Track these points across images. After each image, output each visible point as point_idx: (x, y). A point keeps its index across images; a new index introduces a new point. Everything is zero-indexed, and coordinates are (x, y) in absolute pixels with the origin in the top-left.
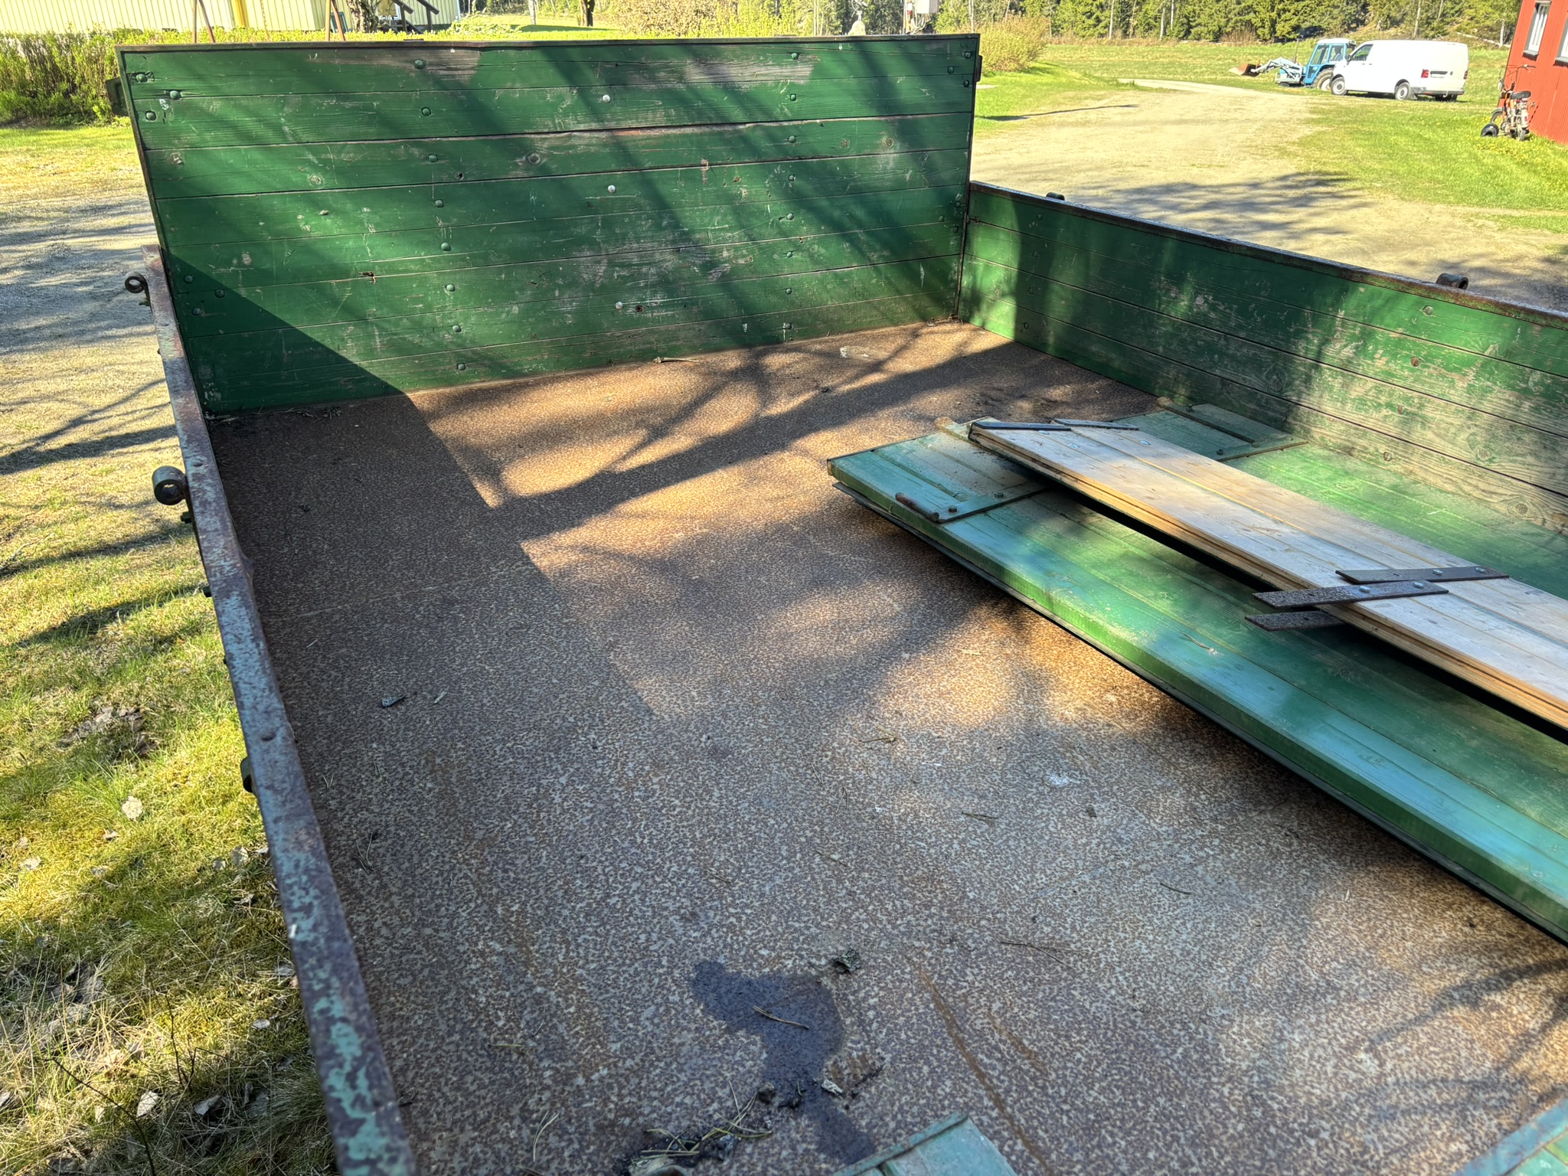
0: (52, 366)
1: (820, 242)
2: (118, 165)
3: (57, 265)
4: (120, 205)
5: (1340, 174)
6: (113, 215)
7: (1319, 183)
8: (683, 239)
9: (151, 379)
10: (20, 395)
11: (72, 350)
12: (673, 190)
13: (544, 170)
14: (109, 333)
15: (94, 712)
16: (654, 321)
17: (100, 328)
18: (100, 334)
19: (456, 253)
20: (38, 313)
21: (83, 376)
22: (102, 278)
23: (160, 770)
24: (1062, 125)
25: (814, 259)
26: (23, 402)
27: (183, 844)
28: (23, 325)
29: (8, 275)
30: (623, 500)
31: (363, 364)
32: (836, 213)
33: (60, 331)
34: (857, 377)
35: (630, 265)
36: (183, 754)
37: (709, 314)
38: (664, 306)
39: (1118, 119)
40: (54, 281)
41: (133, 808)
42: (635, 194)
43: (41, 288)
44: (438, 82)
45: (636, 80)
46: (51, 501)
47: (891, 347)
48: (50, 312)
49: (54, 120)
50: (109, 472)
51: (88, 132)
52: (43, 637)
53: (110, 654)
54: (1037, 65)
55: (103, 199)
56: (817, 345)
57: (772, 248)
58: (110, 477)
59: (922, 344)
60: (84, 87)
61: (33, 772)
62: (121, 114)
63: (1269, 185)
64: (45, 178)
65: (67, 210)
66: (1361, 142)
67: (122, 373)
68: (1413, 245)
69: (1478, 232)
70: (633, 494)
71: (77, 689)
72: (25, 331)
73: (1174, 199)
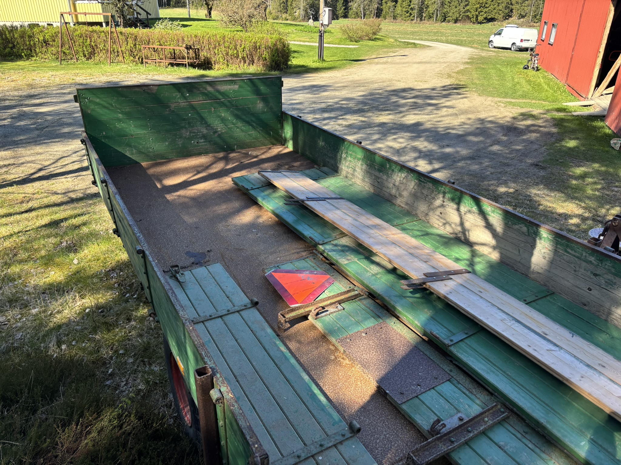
0: (29, 153)
1: (244, 126)
2: (35, 78)
3: (22, 117)
4: (39, 95)
5: (464, 85)
6: (37, 99)
7: (455, 89)
8: (208, 126)
9: (60, 156)
10: (21, 162)
11: (34, 147)
12: (205, 115)
13: (173, 111)
14: (45, 141)
15: (61, 243)
16: (202, 145)
17: (41, 140)
18: (42, 142)
19: (152, 131)
20: (20, 135)
21: (39, 156)
22: (38, 122)
23: (81, 255)
24: (377, 63)
25: (242, 131)
26: (23, 163)
27: (88, 269)
28: (15, 139)
29: (6, 121)
30: (188, 187)
31: (131, 156)
32: (247, 119)
33: (29, 141)
34: (250, 159)
35: (195, 133)
36: (86, 251)
37: (215, 143)
38: (204, 142)
39: (398, 61)
40: (22, 123)
41: (76, 262)
42: (196, 116)
43: (18, 126)
44: (148, 93)
45: (195, 90)
46: (38, 192)
47: (262, 152)
48: (24, 135)
49: (7, 58)
50: (53, 184)
51: (20, 63)
52: (45, 226)
53: (63, 230)
54: (378, 37)
55: (33, 92)
56: (244, 151)
57: (231, 128)
58: (54, 186)
59: (270, 151)
60: (18, 46)
61: (49, 255)
62: (32, 56)
63: (438, 89)
64: (9, 83)
65: (21, 96)
66: (478, 72)
67: (51, 154)
68: (473, 112)
69: (497, 108)
70: (191, 185)
71: (56, 237)
72: (17, 141)
73: (404, 94)
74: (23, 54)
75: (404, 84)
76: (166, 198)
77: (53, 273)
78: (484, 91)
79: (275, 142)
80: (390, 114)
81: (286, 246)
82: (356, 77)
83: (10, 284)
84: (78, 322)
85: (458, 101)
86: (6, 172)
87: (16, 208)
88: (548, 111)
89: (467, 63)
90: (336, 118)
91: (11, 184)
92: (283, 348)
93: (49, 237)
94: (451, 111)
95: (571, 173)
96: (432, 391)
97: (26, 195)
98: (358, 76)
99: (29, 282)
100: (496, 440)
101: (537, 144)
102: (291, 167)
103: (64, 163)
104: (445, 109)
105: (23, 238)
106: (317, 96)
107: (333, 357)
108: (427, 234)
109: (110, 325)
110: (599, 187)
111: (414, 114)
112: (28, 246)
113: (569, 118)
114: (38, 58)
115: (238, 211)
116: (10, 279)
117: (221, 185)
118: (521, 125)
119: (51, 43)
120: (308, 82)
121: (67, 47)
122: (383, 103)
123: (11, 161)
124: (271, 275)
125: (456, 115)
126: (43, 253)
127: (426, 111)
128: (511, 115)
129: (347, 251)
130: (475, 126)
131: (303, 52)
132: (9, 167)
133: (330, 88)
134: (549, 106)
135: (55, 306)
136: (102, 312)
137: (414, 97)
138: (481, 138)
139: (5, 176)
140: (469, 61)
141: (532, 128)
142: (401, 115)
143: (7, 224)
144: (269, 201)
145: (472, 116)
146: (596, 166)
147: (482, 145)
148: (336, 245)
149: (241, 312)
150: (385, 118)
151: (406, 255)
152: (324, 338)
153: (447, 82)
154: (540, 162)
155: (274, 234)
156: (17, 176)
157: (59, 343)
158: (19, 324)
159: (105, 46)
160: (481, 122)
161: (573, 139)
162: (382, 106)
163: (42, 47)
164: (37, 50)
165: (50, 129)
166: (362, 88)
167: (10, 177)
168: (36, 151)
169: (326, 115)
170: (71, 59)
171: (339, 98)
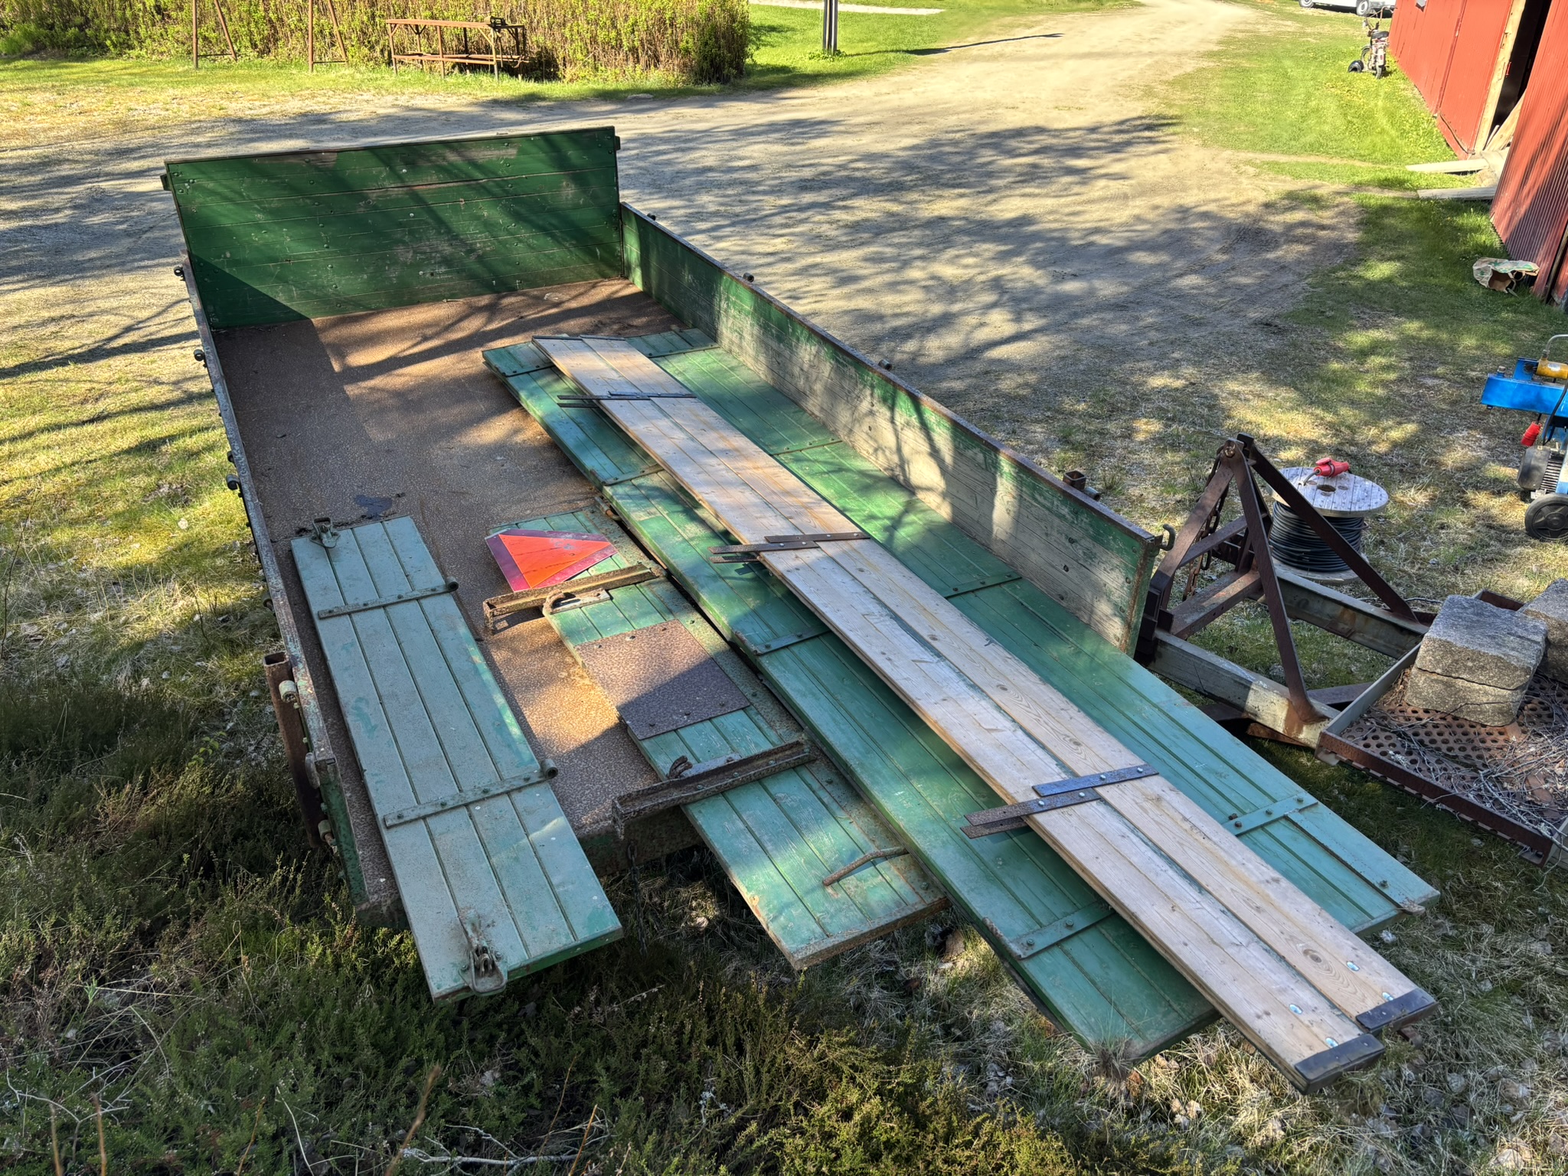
0: (106, 290)
1: (533, 237)
2: (133, 105)
3: (97, 205)
4: (139, 148)
6: (135, 159)
7: (1150, 127)
8: (453, 237)
9: (175, 299)
10: (88, 310)
11: (118, 277)
12: (446, 214)
13: (375, 207)
14: (142, 264)
15: (159, 487)
16: (442, 280)
17: (135, 260)
18: (136, 264)
19: (332, 249)
20: (89, 248)
21: (128, 297)
22: (133, 218)
23: (196, 511)
25: (530, 247)
26: (91, 315)
27: (208, 539)
28: (79, 257)
29: (61, 215)
30: (395, 369)
31: (288, 304)
32: (541, 223)
33: (108, 262)
34: (543, 311)
35: (425, 253)
36: (207, 504)
37: (472, 276)
38: (446, 273)
39: (1031, 51)
40: (96, 220)
41: (183, 524)
42: (425, 217)
43: (88, 226)
44: (317, 168)
45: (420, 161)
46: (119, 379)
48: (97, 247)
49: (71, 52)
50: (153, 362)
51: (101, 64)
52: (129, 451)
53: (165, 460)
55: (125, 141)
56: (535, 292)
57: (505, 242)
58: (154, 365)
59: (593, 291)
60: (97, 21)
61: (130, 511)
62: (131, 47)
63: (1106, 129)
64: (73, 118)
65: (97, 153)
66: (1226, 81)
67: (154, 294)
68: (1170, 190)
69: (1234, 179)
70: (401, 367)
71: (149, 475)
72: (83, 262)
73: (1013, 143)
74: (108, 43)
75: (1024, 116)
76: (344, 392)
77: (137, 545)
78: (1221, 134)
79: (608, 271)
80: (962, 196)
81: (552, 489)
82: (909, 98)
83: (51, 566)
84: (176, 638)
85: (1145, 160)
86: (55, 335)
87: (71, 413)
88: (1359, 186)
89: (1210, 55)
90: (827, 206)
91: (63, 362)
92: (478, 658)
93: (133, 473)
94: (1115, 186)
95: (1341, 344)
96: (708, 724)
97: (95, 385)
98: (916, 94)
99: (88, 563)
100: (772, 791)
101: (1294, 273)
102: (624, 328)
103: (181, 316)
104: (1102, 183)
105: (82, 475)
106: (798, 148)
107: (565, 674)
108: (840, 470)
109: (238, 645)
110: (1392, 376)
111: (1024, 195)
112: (90, 491)
113: (1404, 204)
114: (143, 52)
115: (480, 419)
116: (49, 556)
117: (463, 365)
118: (1278, 223)
119: (173, 14)
120: (787, 111)
121: (212, 24)
122: (957, 168)
123: (67, 309)
124: (497, 539)
125: (1126, 197)
126: (120, 506)
127: (1054, 187)
128: (1262, 198)
129: (654, 498)
130: (1162, 226)
131: (793, 30)
132: (62, 324)
133: (836, 128)
134: (1366, 171)
135: (134, 607)
136: (224, 621)
137: (1036, 152)
138: (1164, 257)
139: (51, 344)
140: (1216, 48)
141: (1299, 231)
142: (990, 197)
143: (49, 447)
144: (539, 399)
145: (1165, 201)
146: (1412, 327)
147: (1158, 275)
148: (637, 487)
149: (423, 601)
150: (947, 205)
151: (755, 505)
152: (560, 644)
153: (1135, 109)
154: (1277, 316)
155: (535, 467)
156: (77, 344)
157: (137, 674)
158: (65, 641)
159: (300, 20)
160: (1179, 215)
161: (1390, 259)
162: (949, 176)
163: (154, 25)
164: (142, 31)
165: (157, 234)
166: (916, 128)
167: (63, 346)
168: (122, 287)
169: (808, 198)
170: (223, 53)
171: (850, 153)
